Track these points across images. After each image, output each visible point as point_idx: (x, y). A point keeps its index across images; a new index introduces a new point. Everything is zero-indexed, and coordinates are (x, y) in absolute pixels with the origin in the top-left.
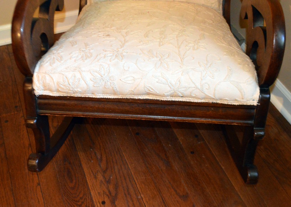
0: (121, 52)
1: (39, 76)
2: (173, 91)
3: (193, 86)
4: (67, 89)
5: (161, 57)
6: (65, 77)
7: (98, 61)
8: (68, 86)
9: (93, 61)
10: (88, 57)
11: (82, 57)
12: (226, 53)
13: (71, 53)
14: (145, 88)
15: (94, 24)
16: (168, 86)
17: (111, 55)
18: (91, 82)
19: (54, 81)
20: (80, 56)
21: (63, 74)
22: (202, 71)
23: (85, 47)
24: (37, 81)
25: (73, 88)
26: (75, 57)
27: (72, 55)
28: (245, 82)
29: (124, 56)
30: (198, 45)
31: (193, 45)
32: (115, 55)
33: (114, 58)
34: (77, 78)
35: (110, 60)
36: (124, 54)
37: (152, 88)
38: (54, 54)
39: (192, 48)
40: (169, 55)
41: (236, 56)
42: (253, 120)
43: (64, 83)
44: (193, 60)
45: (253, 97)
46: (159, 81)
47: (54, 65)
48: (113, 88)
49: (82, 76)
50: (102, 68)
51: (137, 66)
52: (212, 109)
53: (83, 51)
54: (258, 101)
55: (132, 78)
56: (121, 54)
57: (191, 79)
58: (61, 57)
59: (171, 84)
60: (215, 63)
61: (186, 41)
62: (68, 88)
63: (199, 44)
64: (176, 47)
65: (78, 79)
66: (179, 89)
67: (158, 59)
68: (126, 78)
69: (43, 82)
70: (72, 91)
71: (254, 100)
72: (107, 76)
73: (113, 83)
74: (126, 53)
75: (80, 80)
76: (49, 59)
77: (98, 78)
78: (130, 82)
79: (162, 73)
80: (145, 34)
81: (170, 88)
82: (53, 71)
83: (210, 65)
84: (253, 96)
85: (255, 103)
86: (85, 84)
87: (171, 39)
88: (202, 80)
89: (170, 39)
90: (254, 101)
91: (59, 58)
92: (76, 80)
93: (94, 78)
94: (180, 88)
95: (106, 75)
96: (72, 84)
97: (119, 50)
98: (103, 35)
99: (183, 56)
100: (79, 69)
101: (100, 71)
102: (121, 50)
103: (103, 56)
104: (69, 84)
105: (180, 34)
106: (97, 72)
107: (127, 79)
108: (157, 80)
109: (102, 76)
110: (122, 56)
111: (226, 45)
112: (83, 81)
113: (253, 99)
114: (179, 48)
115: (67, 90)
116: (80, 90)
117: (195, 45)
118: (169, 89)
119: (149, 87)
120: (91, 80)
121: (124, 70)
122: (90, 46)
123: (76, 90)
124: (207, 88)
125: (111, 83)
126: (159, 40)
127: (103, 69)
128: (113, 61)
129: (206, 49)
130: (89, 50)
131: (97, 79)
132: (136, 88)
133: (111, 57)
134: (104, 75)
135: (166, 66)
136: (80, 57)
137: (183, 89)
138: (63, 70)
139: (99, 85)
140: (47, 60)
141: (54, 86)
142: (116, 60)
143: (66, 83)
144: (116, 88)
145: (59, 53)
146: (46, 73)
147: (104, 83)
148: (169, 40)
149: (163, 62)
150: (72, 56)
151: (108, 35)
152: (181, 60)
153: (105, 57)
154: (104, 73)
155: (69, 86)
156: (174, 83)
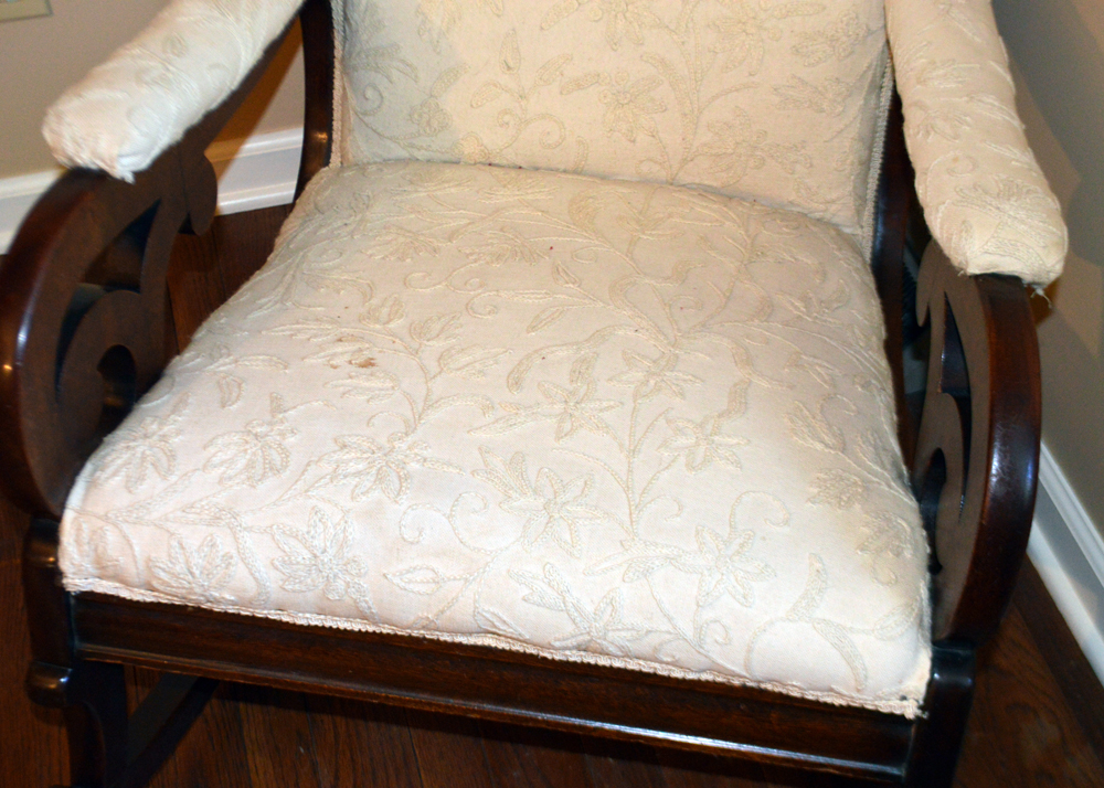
0: (401, 457)
1: (80, 526)
2: (587, 638)
3: (666, 626)
4: (184, 588)
5: (555, 492)
6: (174, 543)
7: (307, 491)
8: (186, 578)
9: (290, 489)
10: (271, 469)
11: (250, 465)
12: (816, 490)
13: (211, 442)
14: (478, 617)
15: (327, 287)
16: (566, 616)
17: (361, 467)
18: (274, 575)
19: (136, 553)
20: (244, 461)
21: (168, 531)
22: (706, 572)
23: (268, 417)
24: (71, 540)
25: (203, 586)
26: (222, 463)
27: (212, 450)
28: (873, 630)
29: (407, 477)
30: (713, 441)
31: (693, 441)
32: (374, 471)
33: (369, 485)
34: (221, 553)
35: (353, 492)
36: (414, 466)
37: (505, 618)
38: (146, 436)
39: (682, 460)
40: (586, 483)
41: (857, 507)
42: (905, 765)
43: (170, 565)
44: (678, 519)
45: (902, 687)
46: (532, 594)
47: (143, 489)
48: (355, 601)
49: (241, 547)
50: (320, 524)
51: (454, 530)
52: (742, 707)
53: (256, 435)
54: (921, 702)
55: (430, 575)
56: (398, 466)
57: (658, 598)
58: (172, 456)
59: (577, 610)
60: (764, 539)
61: (668, 421)
62: (187, 585)
63: (716, 438)
64: (621, 446)
65: (223, 556)
66: (610, 635)
67: (542, 501)
68: (408, 572)
69: (96, 550)
70: (203, 595)
71: (904, 698)
72: (334, 556)
73: (356, 586)
74: (418, 461)
75: (232, 561)
76: (126, 456)
77: (300, 559)
78: (423, 588)
79: (548, 566)
80: (511, 372)
81: (574, 626)
82: (135, 515)
83: (742, 546)
84: (901, 682)
85: (910, 710)
86: (251, 578)
87: (612, 403)
88: (698, 605)
89: (605, 404)
90: (905, 703)
91: (164, 460)
92: (218, 561)
93: (286, 558)
94: (613, 630)
95: (331, 552)
96: (201, 573)
97: (397, 444)
98: (347, 357)
99: (643, 493)
100: (233, 520)
101: (308, 532)
102: (404, 446)
103: (331, 469)
104: (191, 573)
105: (652, 382)
106: (296, 537)
107: (409, 576)
108: (525, 592)
109: (315, 556)
110: (400, 477)
111: (827, 445)
112: (241, 565)
113: (901, 693)
114: (634, 451)
115: (184, 591)
116: (232, 598)
117: (697, 444)
118: (569, 628)
119: (493, 614)
120: (273, 564)
121: (403, 538)
122: (286, 415)
123: (216, 594)
124: (720, 640)
125: (348, 583)
126: (559, 407)
127: (322, 526)
128: (364, 498)
129: (738, 464)
130: (282, 434)
131: (298, 563)
132: (442, 612)
133: (357, 479)
134: (324, 551)
135: (568, 537)
136: (241, 463)
137: (623, 634)
138: (171, 516)
139: (304, 589)
140: (119, 462)
141: (133, 571)
142: (376, 494)
143: (179, 568)
144: (366, 602)
145: (164, 438)
146: (106, 518)
147: (321, 580)
148: (601, 410)
149: (557, 516)
150: (214, 455)
151: (369, 363)
152: (631, 514)
153: (334, 476)
154: (323, 545)
155: (190, 577)
156: (589, 608)
